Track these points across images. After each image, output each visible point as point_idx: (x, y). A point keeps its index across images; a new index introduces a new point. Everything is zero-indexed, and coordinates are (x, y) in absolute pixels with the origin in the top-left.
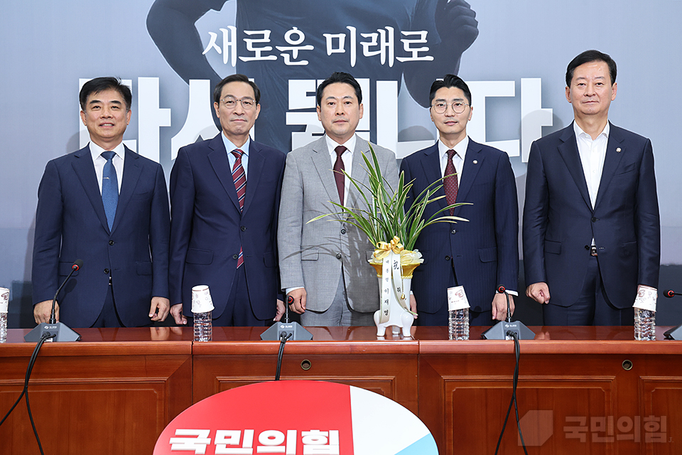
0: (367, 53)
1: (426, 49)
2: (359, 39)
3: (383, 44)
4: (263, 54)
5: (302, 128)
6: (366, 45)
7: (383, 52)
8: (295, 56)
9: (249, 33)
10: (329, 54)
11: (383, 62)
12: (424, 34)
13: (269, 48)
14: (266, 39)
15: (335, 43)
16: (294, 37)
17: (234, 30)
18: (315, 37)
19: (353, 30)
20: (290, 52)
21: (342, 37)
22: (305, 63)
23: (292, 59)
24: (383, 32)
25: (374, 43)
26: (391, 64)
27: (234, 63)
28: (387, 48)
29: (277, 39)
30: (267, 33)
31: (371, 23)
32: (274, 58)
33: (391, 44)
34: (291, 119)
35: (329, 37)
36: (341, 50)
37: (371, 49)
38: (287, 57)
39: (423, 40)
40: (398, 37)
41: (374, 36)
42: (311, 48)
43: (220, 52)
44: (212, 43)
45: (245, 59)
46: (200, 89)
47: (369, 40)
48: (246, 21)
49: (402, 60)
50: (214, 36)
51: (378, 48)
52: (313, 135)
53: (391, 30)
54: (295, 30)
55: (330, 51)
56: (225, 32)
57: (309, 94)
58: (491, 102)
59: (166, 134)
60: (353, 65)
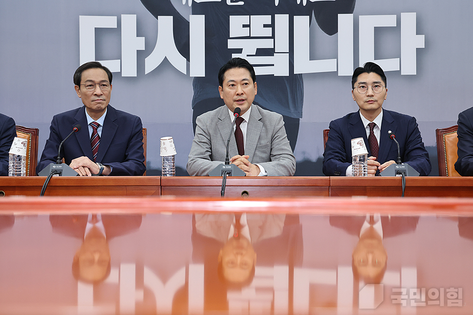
5: (240, 51)
11: (299, 2)
22: (241, 3)
23: (232, 1)
26: (304, 4)
27: (190, 4)
34: (232, 44)
45: (198, 1)
46: (166, 23)
52: (248, 55)
57: (244, 26)
58: (378, 31)
59: (141, 56)
60: (277, 5)
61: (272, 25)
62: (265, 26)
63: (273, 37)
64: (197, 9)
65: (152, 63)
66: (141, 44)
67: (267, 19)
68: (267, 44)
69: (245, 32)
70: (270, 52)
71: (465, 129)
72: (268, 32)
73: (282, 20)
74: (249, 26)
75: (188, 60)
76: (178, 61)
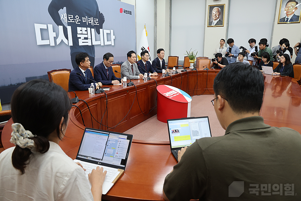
0: (89, 22)
1: (98, 23)
4: (72, 21)
5: (80, 38)
6: (89, 21)
7: (92, 22)
9: (69, 15)
12: (97, 19)
13: (73, 19)
14: (72, 17)
17: (66, 14)
18: (81, 18)
19: (87, 17)
21: (85, 18)
22: (79, 23)
26: (93, 25)
27: (67, 22)
29: (74, 18)
31: (89, 16)
32: (74, 22)
34: (78, 36)
35: (83, 18)
36: (85, 21)
37: (90, 22)
38: (76, 21)
40: (94, 20)
41: (90, 19)
42: (80, 20)
43: (64, 19)
44: (62, 17)
45: (69, 22)
46: (61, 27)
47: (89, 20)
48: (68, 13)
49: (95, 24)
50: (62, 15)
52: (82, 39)
53: (92, 18)
54: (77, 16)
55: (83, 21)
56: (64, 15)
58: (107, 34)
59: (55, 38)
60: (87, 24)
61: (87, 31)
62: (85, 31)
63: (87, 34)
65: (58, 41)
66: (54, 35)
67: (85, 29)
68: (86, 36)
69: (81, 32)
70: (87, 38)
72: (86, 33)
74: (82, 30)
75: (68, 40)
76: (65, 40)
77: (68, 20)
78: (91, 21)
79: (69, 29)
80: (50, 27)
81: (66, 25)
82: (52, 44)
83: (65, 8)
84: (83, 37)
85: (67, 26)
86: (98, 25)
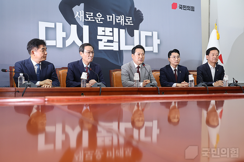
0: (117, 22)
1: (131, 22)
2: (116, 18)
3: (121, 20)
4: (91, 19)
5: (101, 40)
6: (117, 19)
8: (99, 21)
9: (87, 13)
10: (108, 21)
11: (121, 24)
12: (131, 18)
13: (93, 18)
14: (92, 15)
15: (110, 18)
16: (99, 15)
17: (83, 12)
18: (104, 16)
19: (114, 15)
20: (98, 19)
21: (111, 17)
22: (102, 23)
23: (98, 21)
24: (121, 16)
25: (119, 19)
26: (123, 25)
27: (83, 21)
28: (122, 20)
29: (95, 15)
30: (92, 13)
31: (118, 14)
32: (94, 20)
33: (123, 20)
34: (98, 37)
35: (108, 16)
36: (111, 20)
37: (118, 20)
38: (97, 20)
39: (131, 20)
40: (125, 18)
41: (119, 17)
42: (103, 19)
43: (79, 17)
44: (77, 15)
45: (86, 20)
46: (74, 28)
47: (118, 18)
49: (126, 24)
50: (78, 13)
51: (120, 20)
52: (104, 42)
53: (123, 16)
54: (99, 13)
55: (108, 20)
56: (81, 12)
57: (103, 31)
58: (146, 37)
59: (64, 39)
60: (114, 24)
61: (113, 32)
62: (110, 32)
63: (113, 36)
64: (86, 23)
65: (68, 43)
66: (64, 35)
68: (111, 38)
69: (103, 33)
70: (112, 41)
71: (201, 72)
72: (111, 34)
73: (116, 30)
74: (104, 31)
75: (82, 42)
76: (78, 42)
77: (85, 17)
78: (121, 19)
79: (86, 29)
80: (59, 26)
81: (82, 24)
82: (60, 45)
83: (82, 5)
84: (105, 39)
85: (84, 26)
86: (132, 24)
